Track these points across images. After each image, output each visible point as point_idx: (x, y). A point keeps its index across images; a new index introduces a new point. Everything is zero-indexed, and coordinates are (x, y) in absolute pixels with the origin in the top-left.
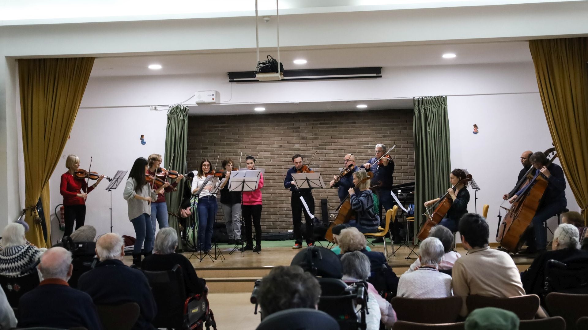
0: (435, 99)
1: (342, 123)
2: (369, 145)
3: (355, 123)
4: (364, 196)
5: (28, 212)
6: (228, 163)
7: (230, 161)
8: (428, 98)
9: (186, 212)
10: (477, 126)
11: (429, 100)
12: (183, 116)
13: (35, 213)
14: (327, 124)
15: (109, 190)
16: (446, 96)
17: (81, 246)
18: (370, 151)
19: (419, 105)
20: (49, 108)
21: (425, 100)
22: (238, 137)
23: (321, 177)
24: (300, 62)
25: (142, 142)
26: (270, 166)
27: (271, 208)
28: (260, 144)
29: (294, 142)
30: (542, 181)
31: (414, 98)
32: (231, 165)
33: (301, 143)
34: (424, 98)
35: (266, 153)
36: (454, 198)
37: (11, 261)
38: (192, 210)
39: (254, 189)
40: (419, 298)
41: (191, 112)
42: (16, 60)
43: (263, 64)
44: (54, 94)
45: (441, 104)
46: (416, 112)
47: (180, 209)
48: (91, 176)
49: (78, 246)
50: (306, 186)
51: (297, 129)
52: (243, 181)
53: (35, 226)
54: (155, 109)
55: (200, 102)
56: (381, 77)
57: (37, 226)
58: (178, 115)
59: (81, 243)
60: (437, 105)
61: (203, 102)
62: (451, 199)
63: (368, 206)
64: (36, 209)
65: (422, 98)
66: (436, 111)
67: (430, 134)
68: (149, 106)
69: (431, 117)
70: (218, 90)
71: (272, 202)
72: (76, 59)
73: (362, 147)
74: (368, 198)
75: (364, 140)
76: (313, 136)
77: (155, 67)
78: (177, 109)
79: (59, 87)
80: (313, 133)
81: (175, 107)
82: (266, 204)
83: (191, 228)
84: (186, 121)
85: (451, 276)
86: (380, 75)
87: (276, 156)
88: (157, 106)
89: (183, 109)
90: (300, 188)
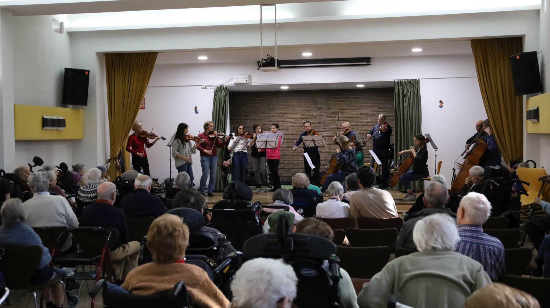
0: (410, 81)
1: (348, 98)
2: (369, 115)
3: (358, 98)
4: (346, 154)
5: (112, 161)
6: (257, 127)
7: (259, 125)
8: (405, 81)
9: (227, 163)
10: (442, 101)
11: (406, 82)
12: (225, 93)
13: (117, 162)
14: (338, 98)
15: (169, 147)
16: (419, 79)
17: (127, 182)
18: (369, 119)
19: (398, 85)
20: (126, 88)
21: (403, 82)
22: (270, 108)
23: (323, 139)
24: (307, 55)
25: (196, 112)
26: (294, 130)
27: (295, 161)
28: (287, 113)
29: (312, 111)
30: (483, 144)
31: (395, 80)
32: (260, 128)
33: (317, 112)
34: (402, 80)
35: (292, 120)
36: (415, 155)
37: (89, 192)
38: (231, 162)
39: (274, 147)
40: (327, 218)
41: (231, 89)
42: (104, 54)
43: (265, 60)
44: (130, 78)
45: (415, 85)
46: (396, 91)
47: (222, 161)
48: (153, 136)
49: (125, 182)
50: (312, 145)
51: (315, 102)
52: (266, 141)
53: (117, 171)
54: (205, 88)
55: (238, 83)
56: (370, 64)
57: (118, 171)
58: (221, 92)
59: (127, 181)
60: (412, 86)
61: (239, 83)
62: (413, 156)
63: (349, 160)
64: (117, 159)
65: (401, 81)
66: (411, 90)
67: (406, 107)
68: (201, 86)
69: (407, 94)
70: (250, 74)
71: (295, 157)
72: (145, 53)
73: (364, 116)
74: (349, 154)
75: (365, 110)
76: (326, 108)
77: (203, 58)
78: (221, 88)
79: (133, 72)
80: (327, 105)
81: (219, 87)
82: (291, 158)
83: (230, 175)
84: (228, 97)
85: (349, 204)
86: (369, 63)
87: (299, 122)
88: (207, 86)
89: (225, 88)
90: (309, 146)
